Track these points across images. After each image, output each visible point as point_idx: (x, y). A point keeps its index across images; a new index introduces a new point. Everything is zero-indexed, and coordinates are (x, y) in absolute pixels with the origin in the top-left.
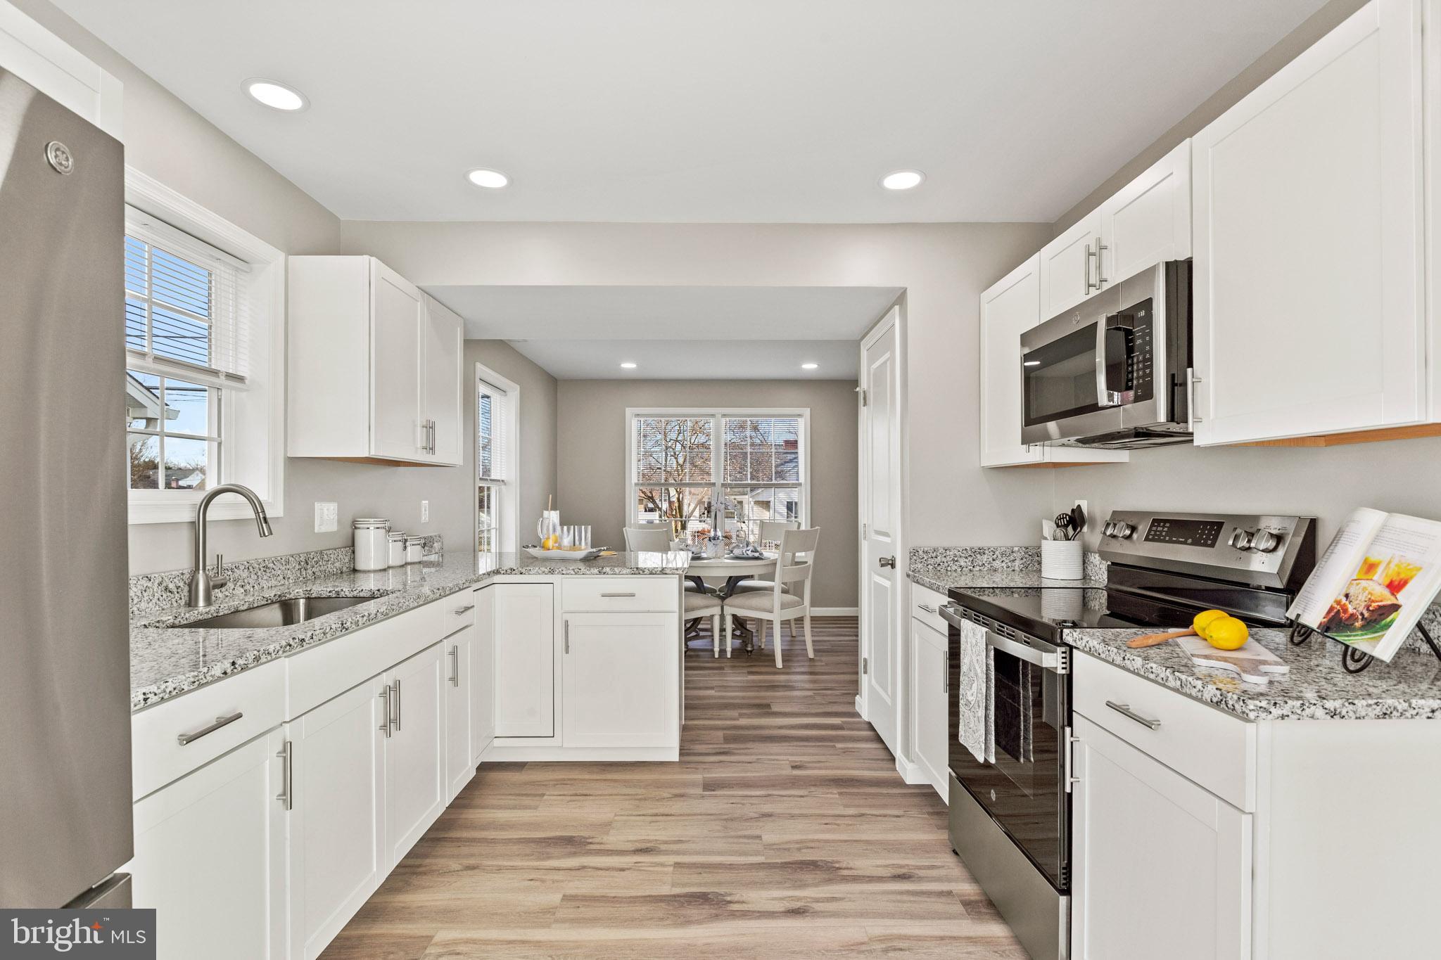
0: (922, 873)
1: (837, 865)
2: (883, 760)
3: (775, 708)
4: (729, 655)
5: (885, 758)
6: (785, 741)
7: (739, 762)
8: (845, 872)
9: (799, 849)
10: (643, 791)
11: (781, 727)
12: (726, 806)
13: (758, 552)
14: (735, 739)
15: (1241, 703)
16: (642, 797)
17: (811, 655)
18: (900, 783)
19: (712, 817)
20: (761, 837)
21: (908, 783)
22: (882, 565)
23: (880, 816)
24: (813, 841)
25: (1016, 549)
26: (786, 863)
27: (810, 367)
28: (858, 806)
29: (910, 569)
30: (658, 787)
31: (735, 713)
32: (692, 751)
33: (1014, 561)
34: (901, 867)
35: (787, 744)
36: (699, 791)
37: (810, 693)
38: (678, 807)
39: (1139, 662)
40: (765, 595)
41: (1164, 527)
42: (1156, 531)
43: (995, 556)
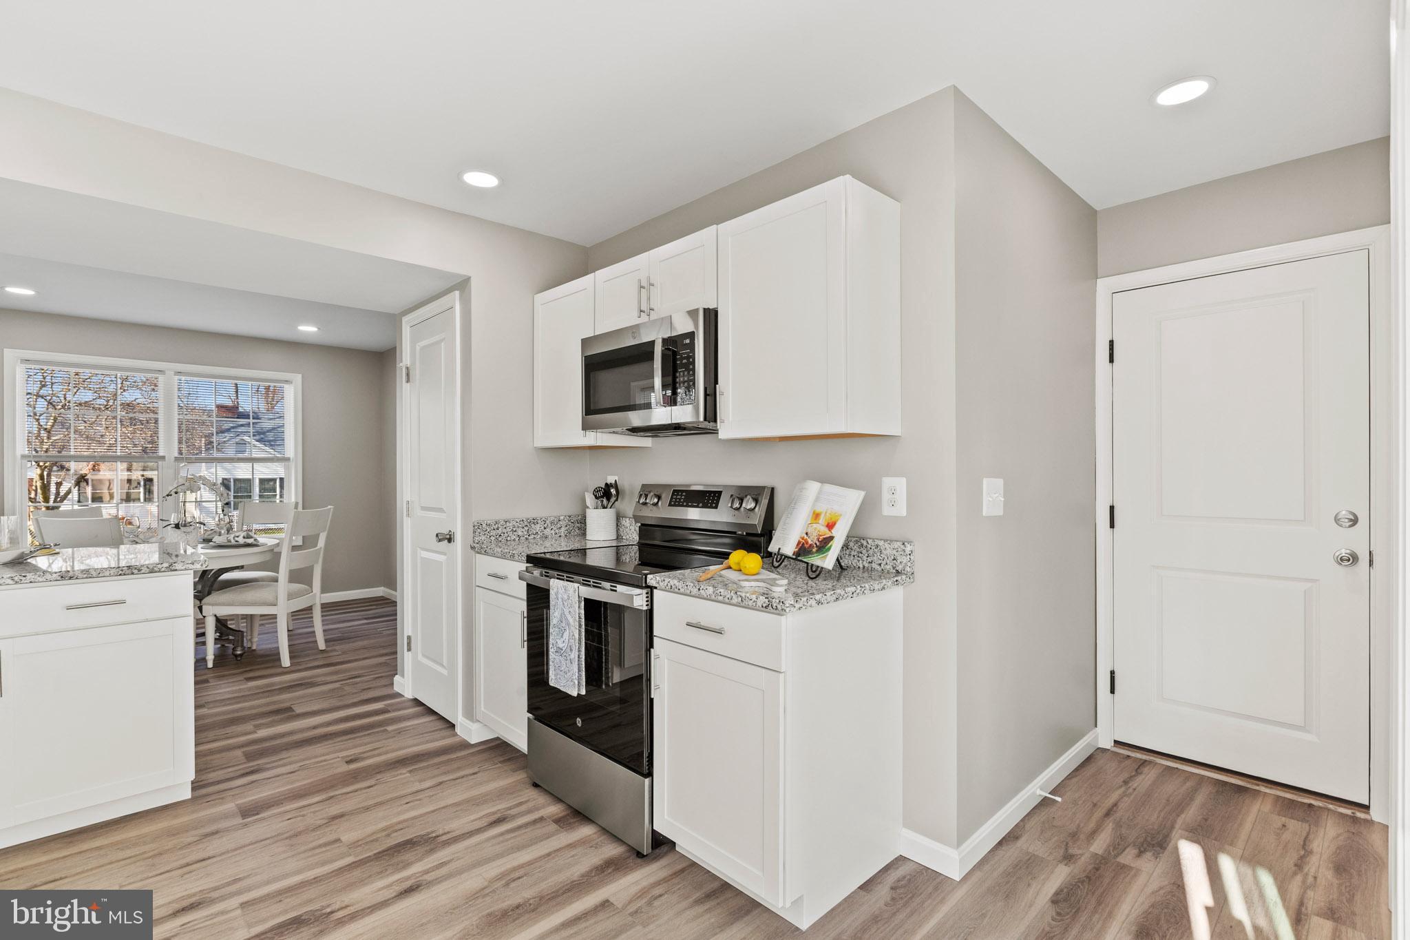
0: (513, 812)
1: (434, 835)
2: (441, 730)
3: (299, 710)
4: (210, 665)
5: (440, 727)
6: (327, 740)
7: (278, 776)
8: (444, 838)
9: (388, 835)
10: (153, 846)
11: (315, 727)
12: (281, 825)
13: (252, 537)
14: (262, 754)
15: (781, 604)
16: (156, 852)
17: (322, 645)
18: (465, 745)
19: (268, 841)
20: (339, 839)
21: (472, 743)
22: (440, 540)
23: (459, 778)
24: (399, 823)
25: (562, 518)
26: (379, 853)
27: (308, 329)
28: (434, 777)
29: (474, 542)
30: (174, 835)
31: (249, 726)
32: (205, 782)
33: (560, 528)
34: (494, 813)
35: (330, 742)
36: (239, 820)
37: (337, 685)
38: (214, 846)
39: (711, 589)
40: (262, 587)
41: (681, 495)
42: (676, 499)
43: (546, 525)
